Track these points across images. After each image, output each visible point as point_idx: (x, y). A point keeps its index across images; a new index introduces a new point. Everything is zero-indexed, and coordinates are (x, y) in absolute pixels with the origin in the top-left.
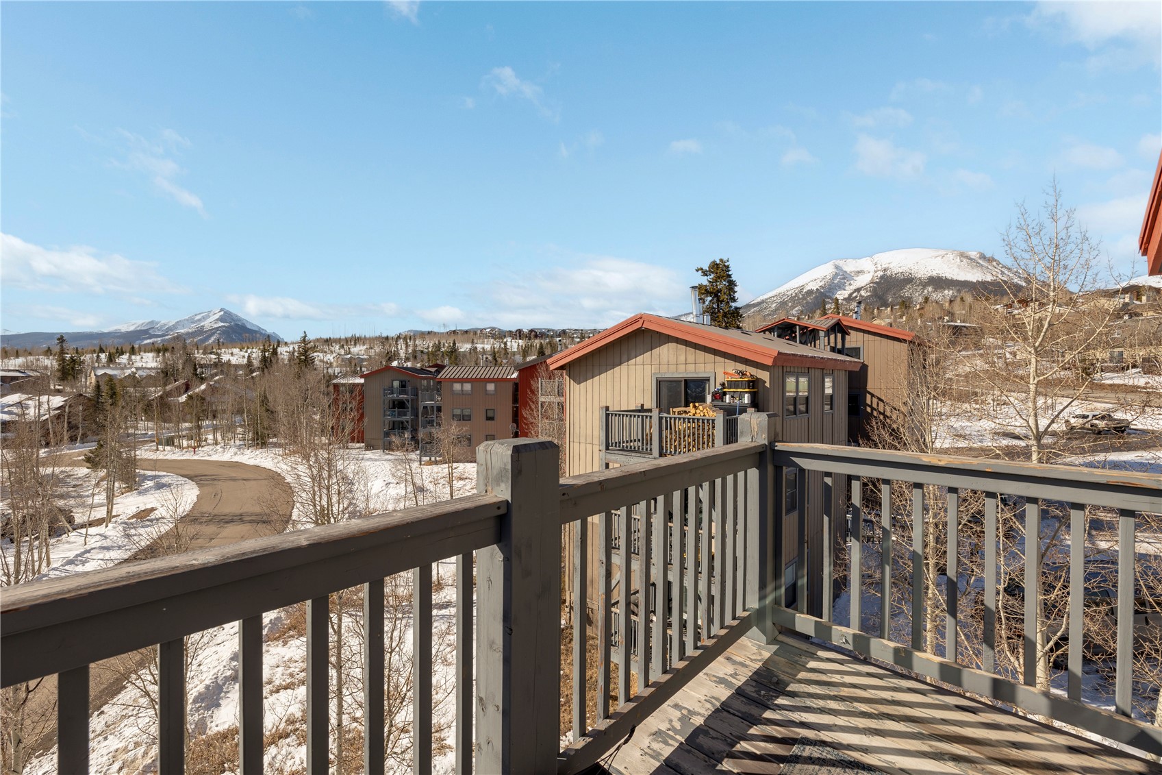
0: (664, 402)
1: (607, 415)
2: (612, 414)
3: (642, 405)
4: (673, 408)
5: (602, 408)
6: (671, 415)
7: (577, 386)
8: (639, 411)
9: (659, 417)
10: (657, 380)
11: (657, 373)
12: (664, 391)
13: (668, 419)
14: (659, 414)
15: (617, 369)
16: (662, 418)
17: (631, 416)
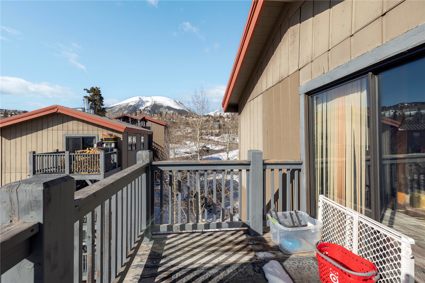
0: (71, 148)
1: (34, 157)
2: (38, 156)
3: (58, 150)
4: (77, 150)
5: (30, 153)
6: (76, 154)
7: (8, 141)
8: (56, 153)
9: (69, 155)
10: (66, 138)
11: (66, 135)
12: (70, 143)
13: (75, 156)
14: (69, 154)
15: (40, 132)
16: (71, 155)
17: (48, 156)
